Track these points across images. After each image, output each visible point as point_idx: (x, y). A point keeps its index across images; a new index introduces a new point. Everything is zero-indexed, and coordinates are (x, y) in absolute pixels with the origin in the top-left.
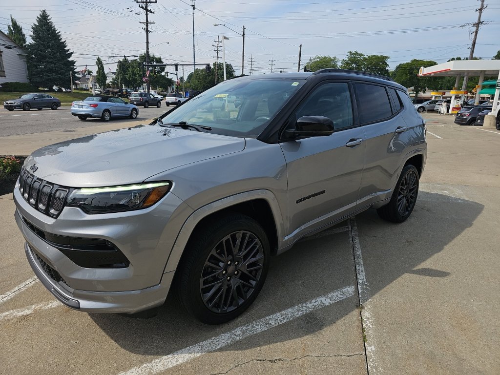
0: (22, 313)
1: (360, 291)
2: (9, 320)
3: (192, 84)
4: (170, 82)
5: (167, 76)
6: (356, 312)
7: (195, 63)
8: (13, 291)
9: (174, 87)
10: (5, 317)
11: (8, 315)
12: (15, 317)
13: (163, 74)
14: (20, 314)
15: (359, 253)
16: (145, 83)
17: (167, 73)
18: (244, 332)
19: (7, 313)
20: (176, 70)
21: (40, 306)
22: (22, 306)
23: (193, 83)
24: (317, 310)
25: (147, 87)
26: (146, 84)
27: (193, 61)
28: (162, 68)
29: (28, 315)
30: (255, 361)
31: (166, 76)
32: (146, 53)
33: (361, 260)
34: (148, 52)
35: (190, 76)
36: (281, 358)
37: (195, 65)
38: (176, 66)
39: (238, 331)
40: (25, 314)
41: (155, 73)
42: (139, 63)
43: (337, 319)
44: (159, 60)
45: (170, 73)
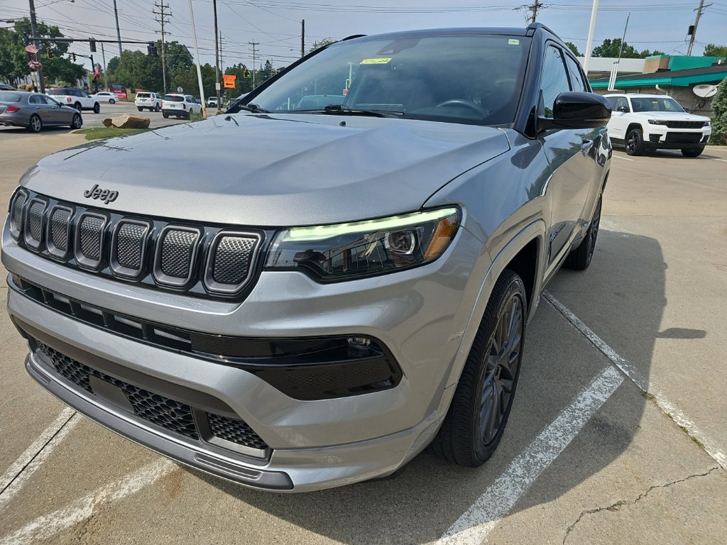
0: (73, 517)
1: (627, 373)
2: (51, 540)
3: (119, 77)
4: (80, 71)
5: (75, 60)
6: (649, 405)
7: (119, 37)
8: (12, 474)
9: (88, 81)
10: (35, 535)
11: (38, 529)
12: (60, 532)
13: (65, 56)
14: (68, 521)
15: (573, 317)
16: (33, 70)
17: (74, 54)
18: (527, 468)
19: (34, 526)
20: (94, 49)
21: (104, 494)
22: (61, 503)
23: (121, 75)
24: (598, 412)
25: (38, 78)
26: (36, 73)
27: (117, 35)
28: (63, 45)
29: (89, 520)
30: (589, 516)
31: (72, 61)
32: (29, 16)
33: (584, 328)
34: (33, 16)
35: (114, 63)
36: (620, 499)
37: (120, 42)
38: (93, 43)
39: (517, 467)
40: (81, 519)
41: (50, 54)
42: (16, 37)
43: (639, 421)
44: (55, 32)
45: (79, 54)
